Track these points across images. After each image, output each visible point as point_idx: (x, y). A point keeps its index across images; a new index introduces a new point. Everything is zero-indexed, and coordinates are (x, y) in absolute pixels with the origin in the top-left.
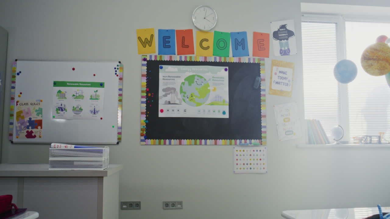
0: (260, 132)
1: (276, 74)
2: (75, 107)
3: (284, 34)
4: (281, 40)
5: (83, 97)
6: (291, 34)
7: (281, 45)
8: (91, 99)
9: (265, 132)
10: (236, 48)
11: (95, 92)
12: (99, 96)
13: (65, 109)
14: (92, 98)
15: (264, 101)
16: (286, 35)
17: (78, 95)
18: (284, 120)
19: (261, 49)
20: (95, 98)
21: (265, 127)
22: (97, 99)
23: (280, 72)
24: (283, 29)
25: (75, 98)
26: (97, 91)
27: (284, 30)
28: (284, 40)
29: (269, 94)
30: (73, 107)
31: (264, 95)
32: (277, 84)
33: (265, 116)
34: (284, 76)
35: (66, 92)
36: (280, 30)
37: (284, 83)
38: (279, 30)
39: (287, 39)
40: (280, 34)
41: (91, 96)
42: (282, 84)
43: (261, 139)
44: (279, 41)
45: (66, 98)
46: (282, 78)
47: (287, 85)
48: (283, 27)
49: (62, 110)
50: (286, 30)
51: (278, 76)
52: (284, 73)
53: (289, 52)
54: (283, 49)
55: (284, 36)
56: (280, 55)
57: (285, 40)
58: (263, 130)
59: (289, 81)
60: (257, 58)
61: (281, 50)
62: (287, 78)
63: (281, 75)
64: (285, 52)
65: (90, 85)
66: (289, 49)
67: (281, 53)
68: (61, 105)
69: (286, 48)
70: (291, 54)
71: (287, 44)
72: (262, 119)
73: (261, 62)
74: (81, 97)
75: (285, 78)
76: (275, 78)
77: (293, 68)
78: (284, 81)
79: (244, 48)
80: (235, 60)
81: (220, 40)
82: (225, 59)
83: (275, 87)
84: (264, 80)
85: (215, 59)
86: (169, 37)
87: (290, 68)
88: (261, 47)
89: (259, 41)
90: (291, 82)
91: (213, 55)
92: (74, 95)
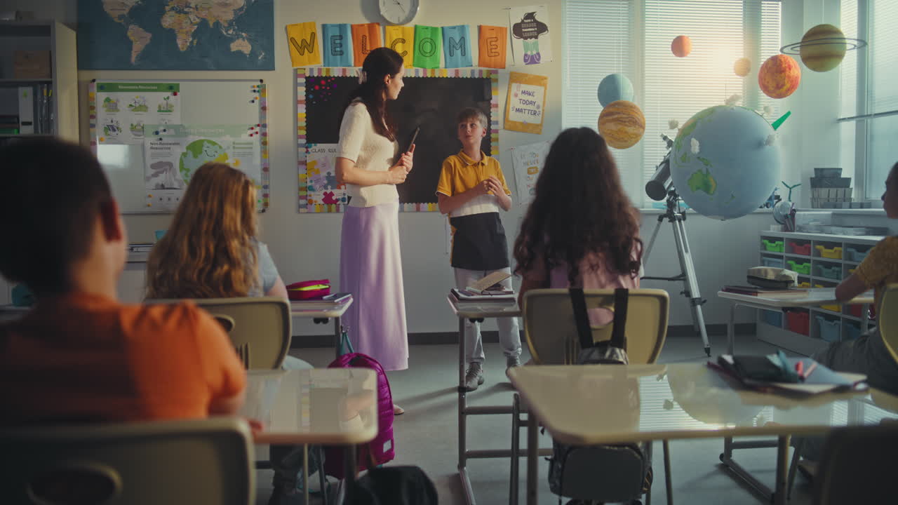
1: (516, 95)
2: (135, 124)
3: (531, 28)
4: (526, 38)
5: (147, 108)
6: (542, 28)
7: (526, 47)
8: (160, 111)
10: (450, 53)
11: (165, 99)
12: (172, 106)
13: (117, 128)
14: (162, 109)
15: (497, 140)
16: (535, 31)
17: (137, 105)
18: (528, 171)
19: (493, 54)
20: (165, 110)
22: (170, 111)
23: (524, 92)
25: (133, 110)
26: (168, 98)
27: (531, 22)
28: (531, 37)
29: (504, 128)
30: (132, 125)
31: (496, 131)
32: (518, 113)
34: (530, 98)
35: (117, 101)
36: (525, 21)
37: (529, 110)
38: (523, 21)
39: (536, 37)
40: (525, 28)
41: (160, 106)
42: (527, 112)
44: (522, 40)
45: (118, 110)
46: (525, 102)
47: (535, 114)
48: (530, 16)
49: (114, 130)
50: (535, 21)
51: (521, 100)
52: (530, 94)
53: (539, 60)
54: (529, 53)
55: (532, 31)
56: (524, 63)
57: (533, 39)
59: (538, 107)
60: (484, 69)
61: (526, 55)
62: (535, 103)
63: (526, 97)
64: (532, 59)
65: (156, 88)
66: (538, 54)
67: (525, 61)
68: (112, 121)
69: (534, 53)
70: (541, 61)
71: (536, 45)
73: (493, 76)
74: (143, 108)
75: (532, 103)
76: (515, 103)
77: (545, 85)
78: (531, 107)
79: (464, 54)
80: (449, 73)
81: (423, 41)
82: (433, 70)
83: (514, 116)
84: (496, 106)
85: (417, 71)
86: (341, 37)
87: (540, 85)
88: (493, 51)
89: (489, 41)
90: (541, 110)
91: (414, 65)
92: (131, 105)
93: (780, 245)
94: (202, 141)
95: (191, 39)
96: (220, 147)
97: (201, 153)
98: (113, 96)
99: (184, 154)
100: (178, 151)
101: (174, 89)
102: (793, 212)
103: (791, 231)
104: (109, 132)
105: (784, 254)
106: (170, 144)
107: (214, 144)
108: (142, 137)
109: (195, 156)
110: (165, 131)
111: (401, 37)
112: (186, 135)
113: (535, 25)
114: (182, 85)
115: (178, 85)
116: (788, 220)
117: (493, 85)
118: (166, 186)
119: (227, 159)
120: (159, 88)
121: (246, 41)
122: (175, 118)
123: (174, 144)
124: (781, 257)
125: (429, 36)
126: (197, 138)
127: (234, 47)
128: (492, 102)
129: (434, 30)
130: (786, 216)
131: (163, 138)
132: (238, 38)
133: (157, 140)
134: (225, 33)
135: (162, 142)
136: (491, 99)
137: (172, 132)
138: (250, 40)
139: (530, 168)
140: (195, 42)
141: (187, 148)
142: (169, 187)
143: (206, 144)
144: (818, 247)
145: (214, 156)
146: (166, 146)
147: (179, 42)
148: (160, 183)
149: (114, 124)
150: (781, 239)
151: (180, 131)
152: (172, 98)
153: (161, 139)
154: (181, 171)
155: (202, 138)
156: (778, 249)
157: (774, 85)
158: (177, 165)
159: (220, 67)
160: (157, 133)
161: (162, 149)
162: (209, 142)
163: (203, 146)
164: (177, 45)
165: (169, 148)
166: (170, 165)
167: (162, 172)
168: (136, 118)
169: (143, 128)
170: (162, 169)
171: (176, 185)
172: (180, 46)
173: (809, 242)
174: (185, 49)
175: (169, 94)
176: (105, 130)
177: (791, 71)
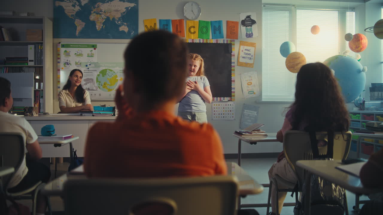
0: (231, 92)
1: (242, 51)
2: (77, 62)
3: (249, 22)
4: (247, 26)
6: (254, 22)
7: (247, 30)
8: (88, 56)
9: (234, 92)
10: (214, 32)
11: (90, 51)
12: (93, 54)
13: (70, 63)
14: (89, 56)
15: (234, 70)
16: (251, 23)
17: (78, 54)
18: (248, 84)
20: (90, 56)
21: (234, 88)
22: (93, 56)
23: (246, 50)
24: (248, 19)
25: (77, 56)
26: (92, 51)
28: (249, 26)
29: (237, 65)
30: (76, 62)
31: (234, 66)
32: (243, 58)
33: (234, 81)
34: (248, 52)
35: (70, 52)
36: (247, 19)
37: (248, 57)
38: (245, 19)
39: (251, 26)
40: (246, 22)
41: (88, 54)
42: (247, 58)
43: (231, 97)
44: (245, 27)
45: (70, 56)
46: (247, 54)
47: (250, 59)
48: (249, 17)
49: (68, 64)
50: (251, 19)
51: (244, 53)
53: (252, 35)
54: (248, 33)
55: (249, 24)
56: (246, 37)
58: (232, 90)
59: (252, 56)
60: (229, 40)
61: (247, 34)
62: (250, 54)
63: (247, 52)
64: (249, 36)
65: (87, 46)
66: (252, 33)
67: (246, 36)
68: (67, 61)
69: (250, 32)
71: (251, 30)
72: (232, 83)
73: (232, 43)
74: (81, 55)
75: (249, 54)
76: (242, 54)
77: (255, 47)
78: (248, 56)
79: (220, 33)
80: (214, 41)
81: (203, 27)
82: (207, 40)
83: (241, 60)
84: (234, 55)
85: (200, 40)
86: (167, 25)
87: (253, 47)
88: (233, 32)
89: (231, 27)
90: (253, 57)
91: (198, 38)
92: (76, 54)
93: (359, 116)
94: (106, 70)
95: (102, 25)
96: (114, 72)
97: (105, 74)
98: (68, 49)
99: (98, 75)
100: (96, 74)
101: (94, 47)
102: (364, 102)
103: (364, 110)
104: (66, 65)
105: (361, 120)
106: (93, 71)
107: (111, 70)
108: (80, 67)
109: (103, 76)
110: (90, 65)
111: (193, 25)
112: (99, 67)
113: (251, 21)
114: (98, 45)
115: (96, 45)
116: (361, 105)
117: (233, 46)
118: (90, 89)
119: (117, 77)
120: (88, 46)
121: (126, 26)
122: (95, 60)
123: (94, 71)
124: (359, 122)
125: (205, 25)
126: (104, 68)
127: (121, 29)
128: (232, 54)
129: (207, 22)
130: (361, 104)
131: (89, 68)
132: (123, 25)
133: (87, 69)
134: (117, 23)
135: (89, 70)
136: (232, 52)
137: (93, 65)
138: (128, 26)
139: (248, 83)
140: (104, 26)
141: (100, 73)
142: (91, 89)
143: (108, 71)
144: (377, 117)
145: (112, 76)
146: (91, 72)
147: (97, 27)
148: (88, 88)
149: (68, 61)
150: (359, 114)
151: (97, 65)
152: (94, 50)
153: (88, 68)
154: (97, 82)
155: (106, 68)
156: (358, 118)
157: (355, 46)
158: (95, 80)
159: (114, 38)
160: (87, 66)
161: (89, 73)
162: (109, 70)
163: (106, 72)
164: (96, 28)
165: (92, 73)
166: (92, 80)
167: (88, 83)
168: (78, 59)
169: (81, 63)
170: (88, 82)
171: (95, 88)
172: (97, 28)
173: (373, 114)
174: (100, 29)
175: (92, 49)
176: (64, 65)
177: (363, 41)
